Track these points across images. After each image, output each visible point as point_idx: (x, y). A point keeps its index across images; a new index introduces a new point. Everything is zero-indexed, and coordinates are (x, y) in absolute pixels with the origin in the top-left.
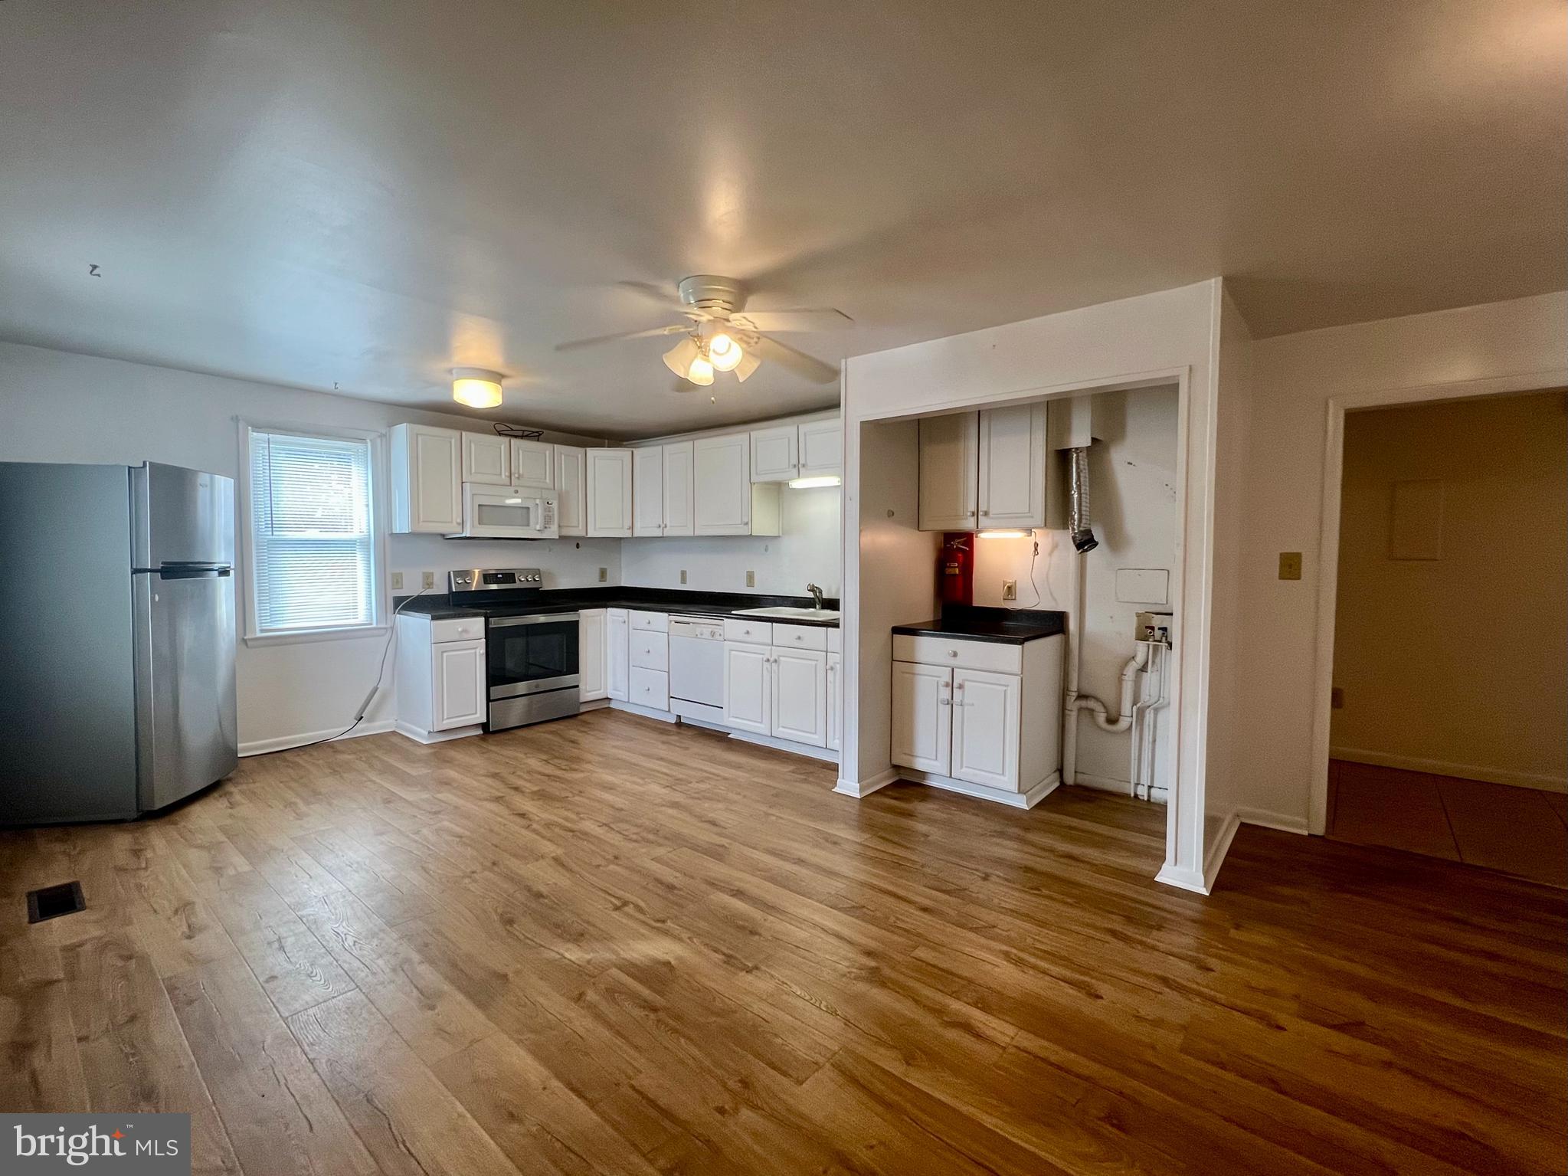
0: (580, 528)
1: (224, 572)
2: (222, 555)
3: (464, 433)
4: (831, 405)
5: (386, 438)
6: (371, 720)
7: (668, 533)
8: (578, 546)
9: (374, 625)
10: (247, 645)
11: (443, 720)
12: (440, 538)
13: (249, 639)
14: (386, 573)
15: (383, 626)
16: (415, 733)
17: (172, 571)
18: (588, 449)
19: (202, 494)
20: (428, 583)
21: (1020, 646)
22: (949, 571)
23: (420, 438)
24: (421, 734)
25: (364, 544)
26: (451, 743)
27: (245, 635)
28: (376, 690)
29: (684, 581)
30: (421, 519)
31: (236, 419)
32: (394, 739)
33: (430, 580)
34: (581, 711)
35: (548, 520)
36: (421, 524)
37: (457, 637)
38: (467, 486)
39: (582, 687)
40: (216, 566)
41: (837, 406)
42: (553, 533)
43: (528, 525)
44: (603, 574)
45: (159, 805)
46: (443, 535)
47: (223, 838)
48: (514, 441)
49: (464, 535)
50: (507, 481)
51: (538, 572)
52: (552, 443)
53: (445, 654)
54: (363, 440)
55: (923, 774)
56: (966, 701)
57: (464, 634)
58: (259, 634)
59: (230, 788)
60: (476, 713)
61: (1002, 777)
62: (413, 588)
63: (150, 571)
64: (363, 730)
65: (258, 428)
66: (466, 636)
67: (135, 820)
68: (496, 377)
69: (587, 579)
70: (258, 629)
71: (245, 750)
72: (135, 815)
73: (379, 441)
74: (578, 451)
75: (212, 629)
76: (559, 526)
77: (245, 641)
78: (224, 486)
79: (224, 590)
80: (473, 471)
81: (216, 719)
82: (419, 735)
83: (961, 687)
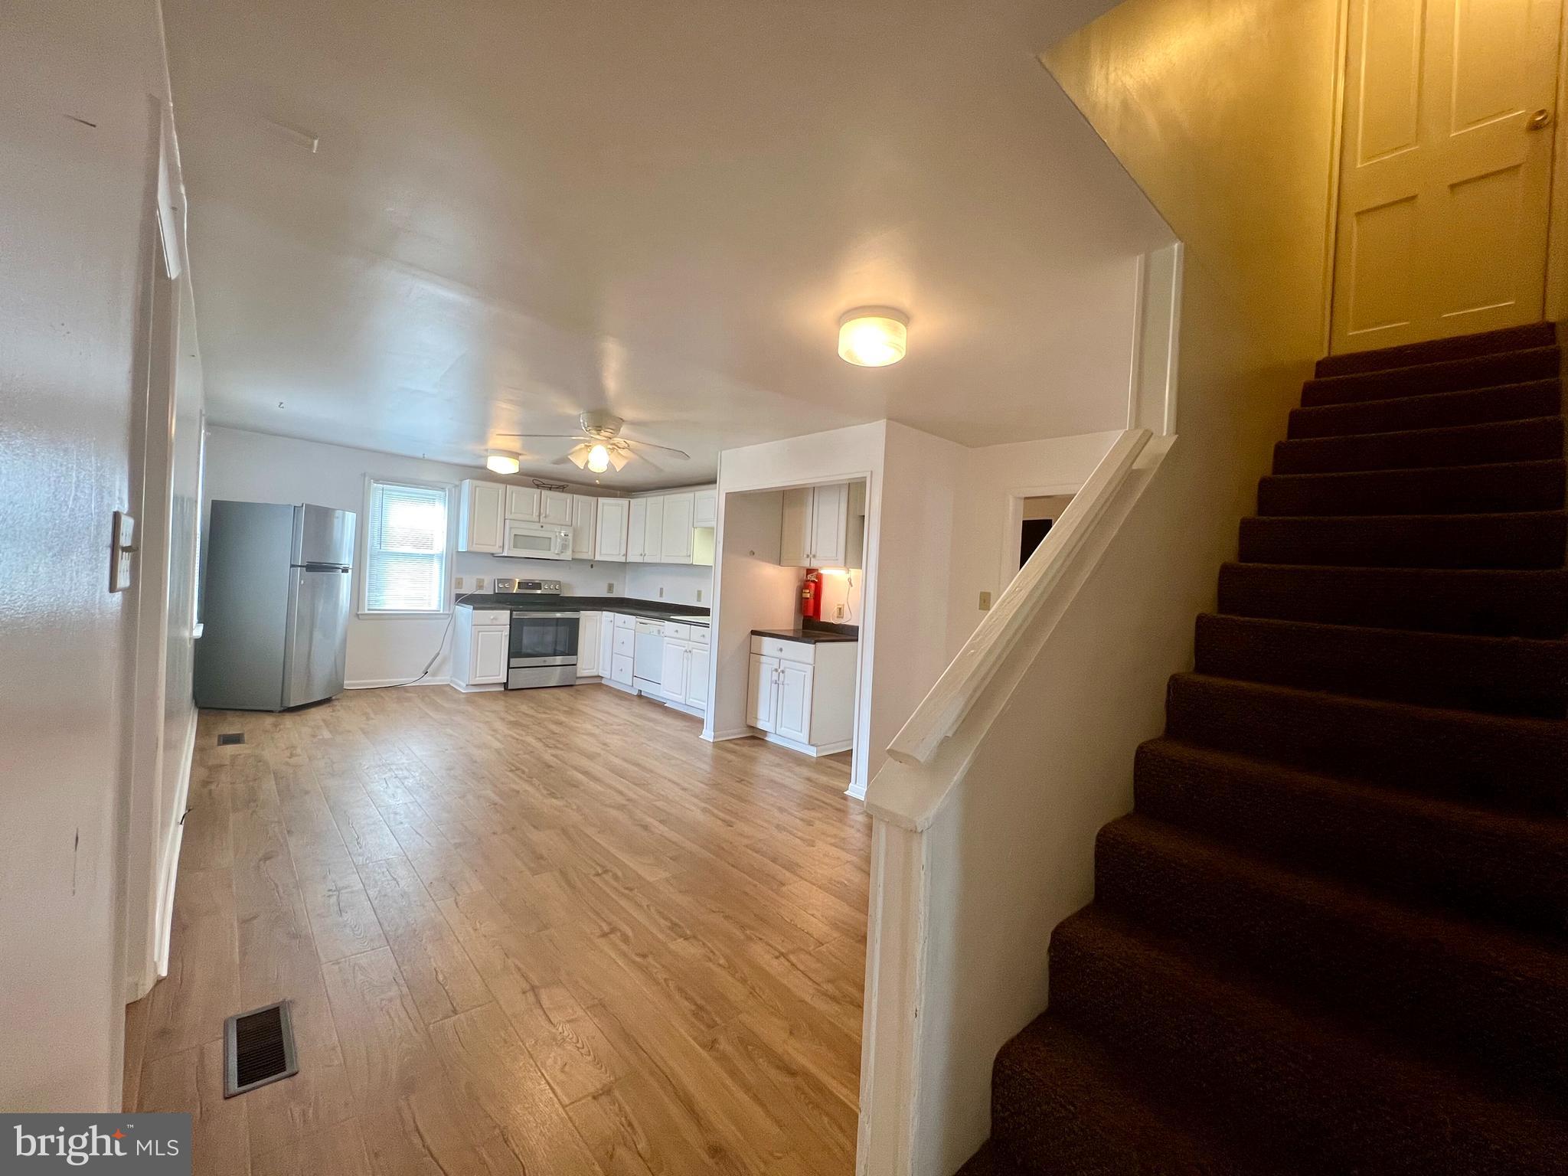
0: (590, 553)
1: (345, 570)
2: (346, 560)
3: (508, 486)
4: (712, 481)
5: (458, 487)
6: (434, 675)
7: (647, 560)
8: (592, 566)
9: (441, 612)
10: (359, 618)
11: (476, 677)
12: (491, 557)
13: (361, 614)
14: (453, 578)
15: (447, 612)
16: (457, 684)
17: (312, 567)
18: (600, 499)
19: (337, 523)
20: (480, 587)
21: (813, 646)
22: (804, 595)
23: (477, 489)
24: (462, 687)
25: (440, 557)
26: (481, 695)
27: (358, 610)
28: (438, 654)
29: (661, 595)
30: (475, 542)
31: (364, 475)
32: (447, 689)
33: (481, 584)
34: (577, 683)
35: (564, 547)
36: (474, 546)
37: (490, 623)
38: (507, 522)
39: (579, 665)
40: (341, 567)
41: (715, 482)
42: (567, 556)
43: (550, 550)
44: (610, 588)
45: (292, 705)
46: (492, 554)
47: (322, 723)
48: (545, 493)
49: (503, 555)
50: (537, 520)
51: (559, 583)
52: (572, 493)
53: (480, 634)
54: (443, 489)
55: (765, 733)
56: (786, 682)
57: (494, 621)
58: (367, 612)
59: (336, 703)
60: (499, 675)
61: (800, 734)
62: (469, 589)
63: (300, 566)
64: (429, 681)
65: (377, 481)
66: (495, 622)
67: (280, 712)
68: (515, 455)
69: (599, 591)
70: (366, 609)
71: (348, 685)
72: (279, 709)
73: (453, 489)
74: (592, 500)
75: (336, 605)
76: (573, 551)
77: (358, 615)
78: (351, 518)
79: (345, 580)
80: (513, 511)
81: (333, 659)
82: (459, 686)
83: (783, 672)
